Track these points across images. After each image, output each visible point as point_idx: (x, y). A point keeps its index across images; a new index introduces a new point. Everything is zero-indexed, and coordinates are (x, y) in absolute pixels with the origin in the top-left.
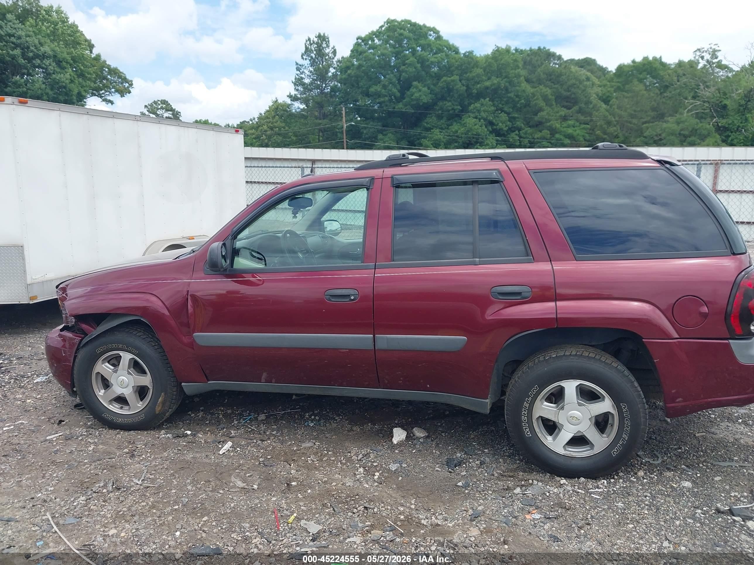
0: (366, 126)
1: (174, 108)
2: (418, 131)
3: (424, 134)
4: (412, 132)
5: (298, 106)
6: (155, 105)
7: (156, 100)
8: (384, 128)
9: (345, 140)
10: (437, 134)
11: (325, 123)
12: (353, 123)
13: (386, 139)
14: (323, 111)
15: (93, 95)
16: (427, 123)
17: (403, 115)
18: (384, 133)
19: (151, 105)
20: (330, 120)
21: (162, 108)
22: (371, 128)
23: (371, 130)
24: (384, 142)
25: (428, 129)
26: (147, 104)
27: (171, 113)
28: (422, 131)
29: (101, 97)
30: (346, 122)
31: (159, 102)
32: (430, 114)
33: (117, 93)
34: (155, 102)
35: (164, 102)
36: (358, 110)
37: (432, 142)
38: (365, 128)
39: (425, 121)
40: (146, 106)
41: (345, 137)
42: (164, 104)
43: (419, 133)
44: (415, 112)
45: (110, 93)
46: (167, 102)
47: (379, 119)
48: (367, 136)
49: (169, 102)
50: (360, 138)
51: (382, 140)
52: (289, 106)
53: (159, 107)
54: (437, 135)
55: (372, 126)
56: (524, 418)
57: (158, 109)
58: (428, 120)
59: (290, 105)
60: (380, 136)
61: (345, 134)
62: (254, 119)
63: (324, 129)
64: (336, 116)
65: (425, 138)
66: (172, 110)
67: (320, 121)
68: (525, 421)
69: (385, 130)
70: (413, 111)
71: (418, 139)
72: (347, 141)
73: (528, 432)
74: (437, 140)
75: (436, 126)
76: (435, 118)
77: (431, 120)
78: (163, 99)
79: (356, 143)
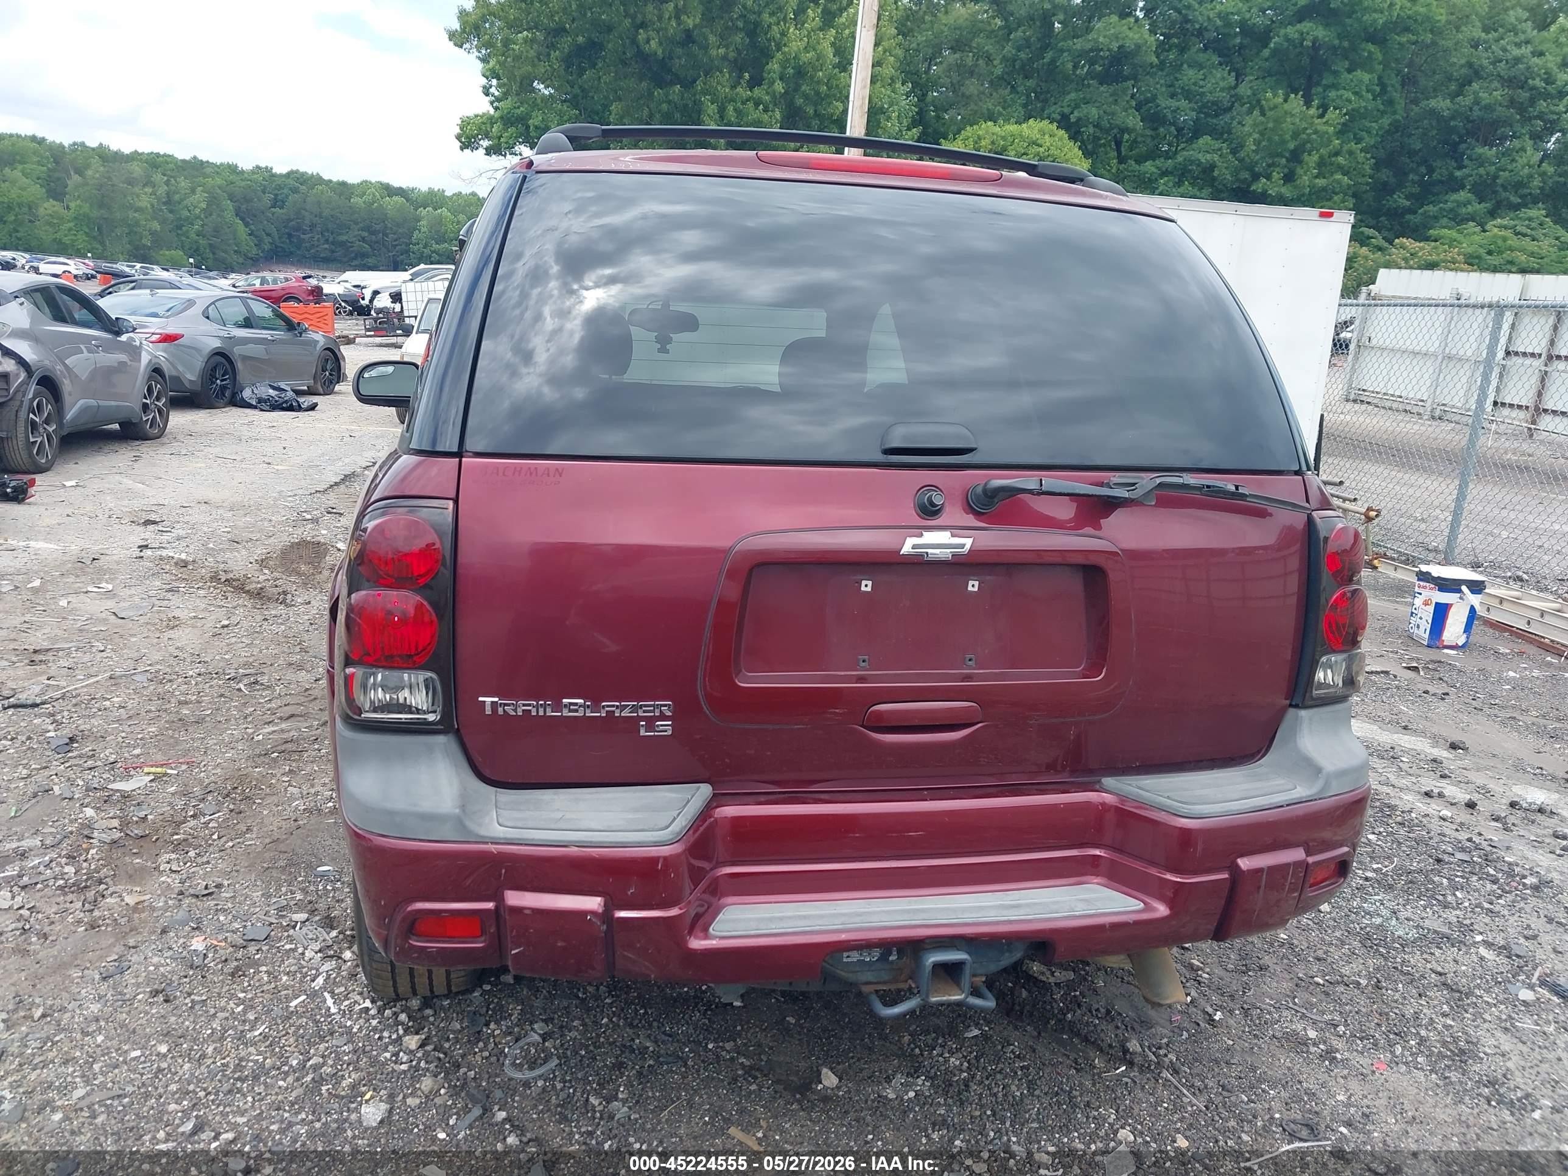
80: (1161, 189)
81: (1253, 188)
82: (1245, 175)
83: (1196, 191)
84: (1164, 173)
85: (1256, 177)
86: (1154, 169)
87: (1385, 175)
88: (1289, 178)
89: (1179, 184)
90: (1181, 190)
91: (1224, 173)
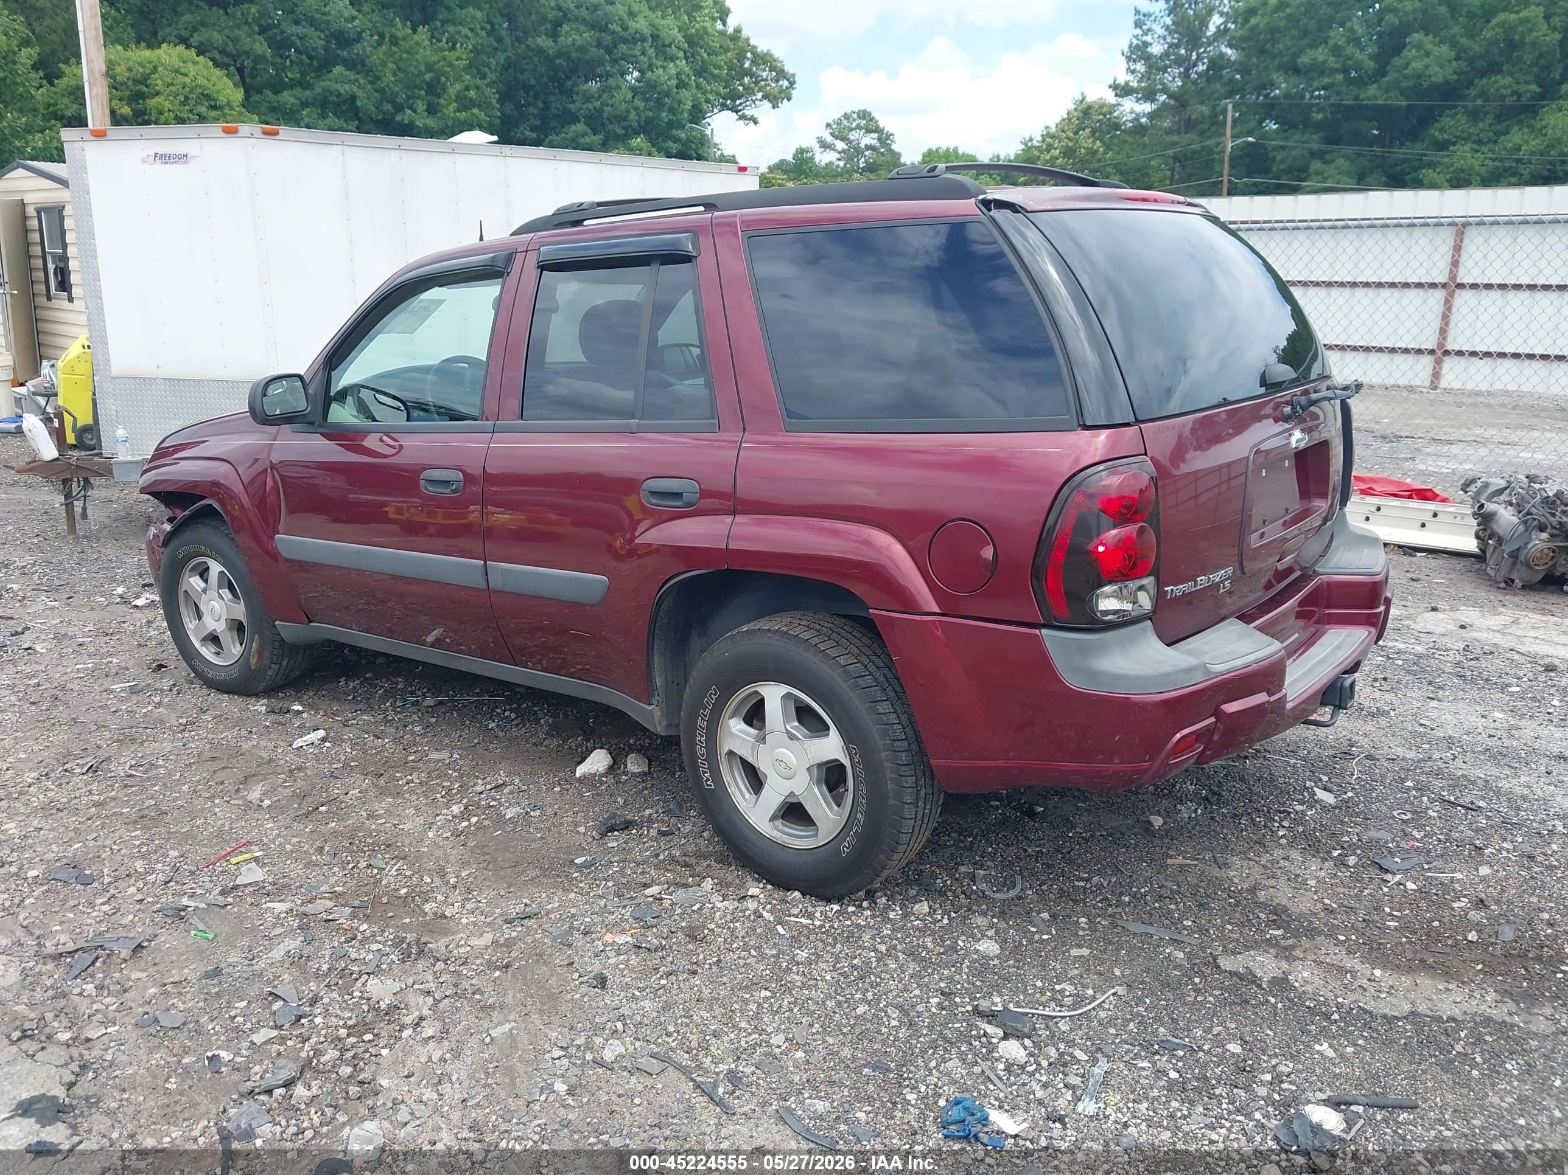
0: (1282, 143)
1: (881, 126)
2: (1418, 148)
3: (1432, 156)
4: (1400, 153)
5: (1132, 108)
6: (845, 122)
7: (848, 112)
8: (1330, 147)
9: (1225, 179)
10: (1464, 156)
11: (1191, 141)
12: (1250, 139)
13: (1330, 170)
14: (1186, 114)
15: (724, 107)
16: (1442, 130)
17: (1382, 114)
18: (1327, 157)
19: (839, 123)
20: (1202, 133)
21: (858, 127)
22: (1294, 148)
23: (1293, 153)
24: (1325, 180)
25: (1442, 146)
26: (830, 121)
27: (876, 135)
28: (1427, 149)
29: (737, 112)
30: (1232, 137)
31: (855, 116)
32: (1451, 107)
33: (766, 101)
34: (846, 116)
35: (864, 115)
36: (1270, 109)
37: (1448, 177)
38: (1283, 148)
39: (1438, 125)
40: (828, 125)
41: (1226, 172)
42: (864, 118)
43: (1418, 155)
44: (1409, 106)
45: (754, 102)
46: (870, 114)
47: (1318, 126)
48: (1283, 167)
49: (873, 114)
50: (1266, 171)
51: (1317, 173)
52: (1113, 107)
53: (854, 125)
54: (1463, 158)
55: (1299, 144)
56: (701, 750)
57: (852, 130)
58: (1446, 121)
59: (1114, 105)
60: (1316, 165)
61: (1226, 166)
62: (1031, 140)
63: (1185, 155)
64: (1215, 123)
65: (1431, 165)
66: (877, 130)
67: (1175, 138)
68: (702, 755)
69: (1326, 152)
70: (1405, 103)
71: (1417, 169)
72: (1229, 180)
73: (708, 780)
74: (1463, 171)
75: (1464, 135)
76: (1463, 119)
77: (1453, 122)
78: (862, 108)
79: (1255, 185)
80: (306, 120)
81: (398, 118)
82: (388, 107)
83: (342, 123)
84: (305, 104)
85: (399, 109)
86: (293, 100)
87: (509, 108)
88: (432, 110)
89: (323, 116)
90: (328, 121)
91: (366, 102)
